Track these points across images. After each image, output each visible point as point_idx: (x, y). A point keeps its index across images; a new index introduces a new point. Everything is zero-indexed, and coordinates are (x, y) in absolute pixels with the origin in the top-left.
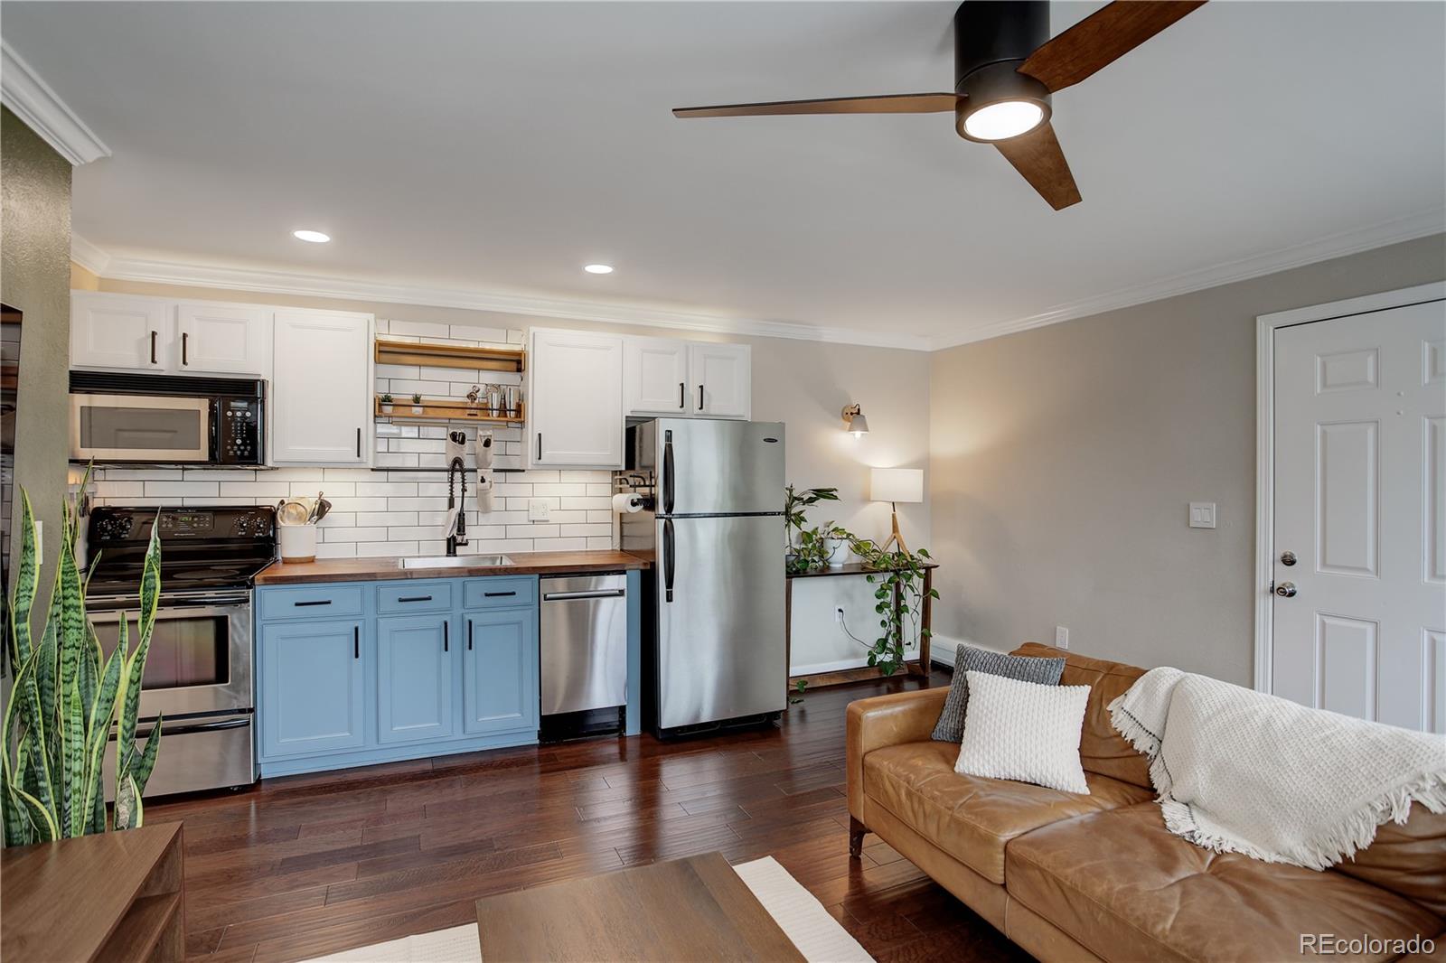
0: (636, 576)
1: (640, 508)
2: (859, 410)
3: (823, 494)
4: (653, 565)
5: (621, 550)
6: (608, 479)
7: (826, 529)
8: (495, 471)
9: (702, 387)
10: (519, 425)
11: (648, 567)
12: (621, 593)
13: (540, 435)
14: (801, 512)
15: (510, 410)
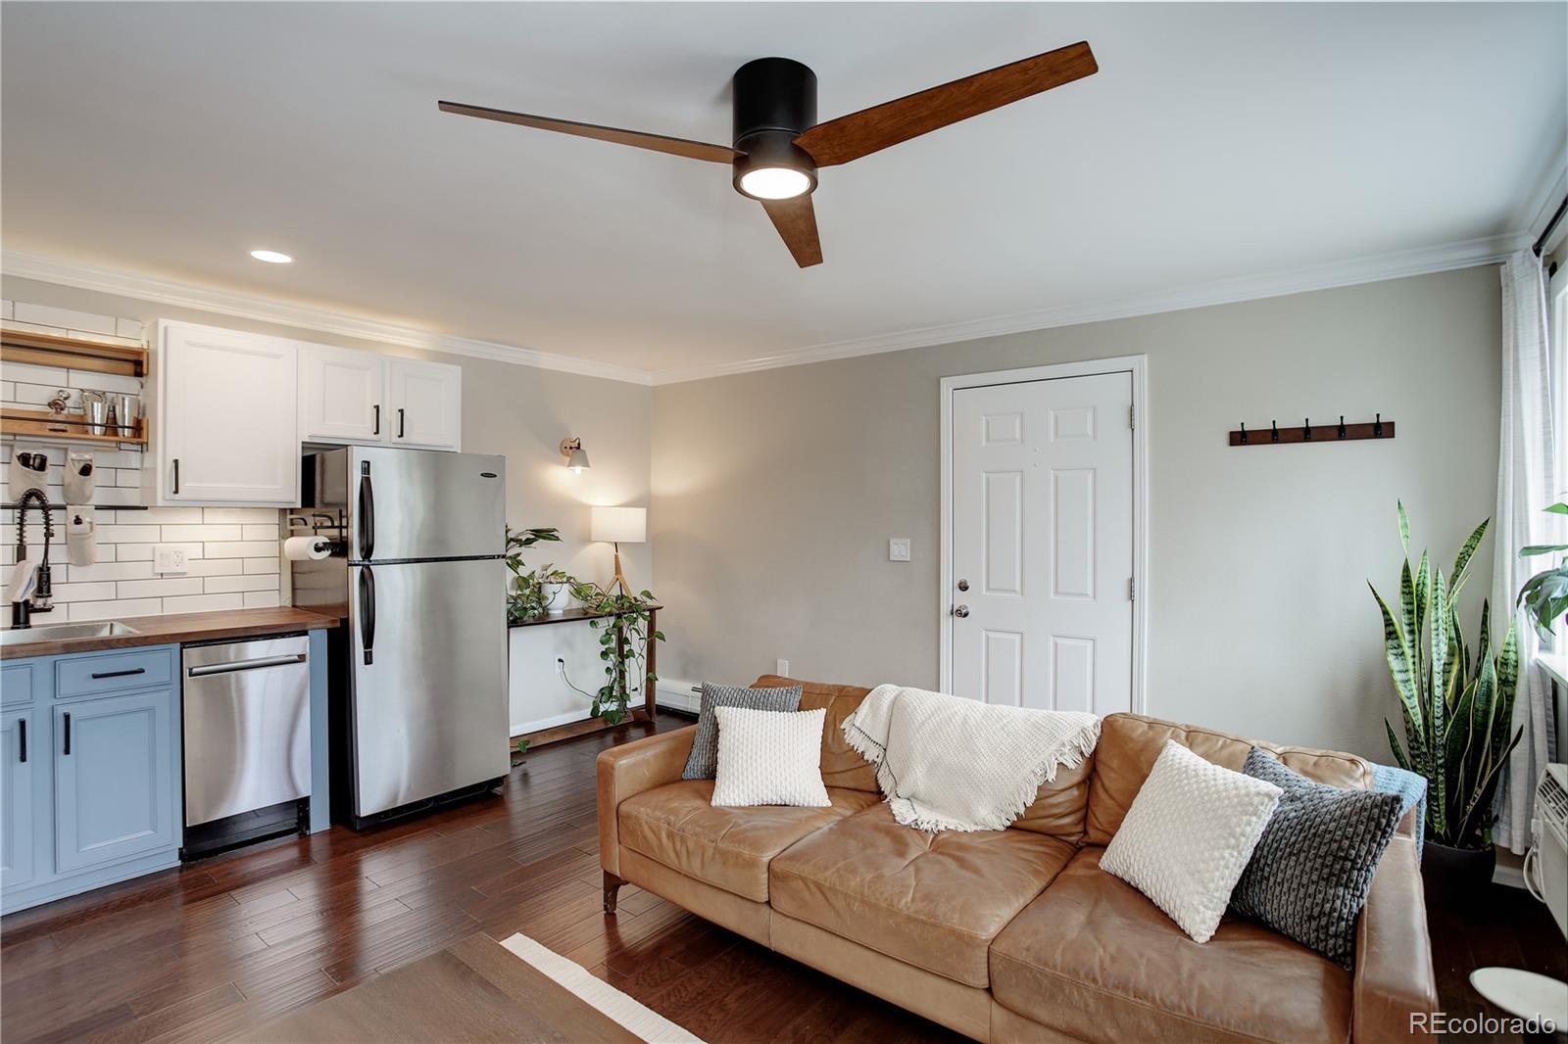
0: (322, 637)
1: (326, 554)
2: (579, 444)
3: (543, 534)
4: (346, 624)
5: (293, 606)
6: (275, 518)
7: (544, 572)
8: (98, 508)
9: (401, 411)
10: (139, 448)
11: (338, 625)
12: (302, 658)
13: (176, 462)
14: (519, 555)
15: (124, 427)
